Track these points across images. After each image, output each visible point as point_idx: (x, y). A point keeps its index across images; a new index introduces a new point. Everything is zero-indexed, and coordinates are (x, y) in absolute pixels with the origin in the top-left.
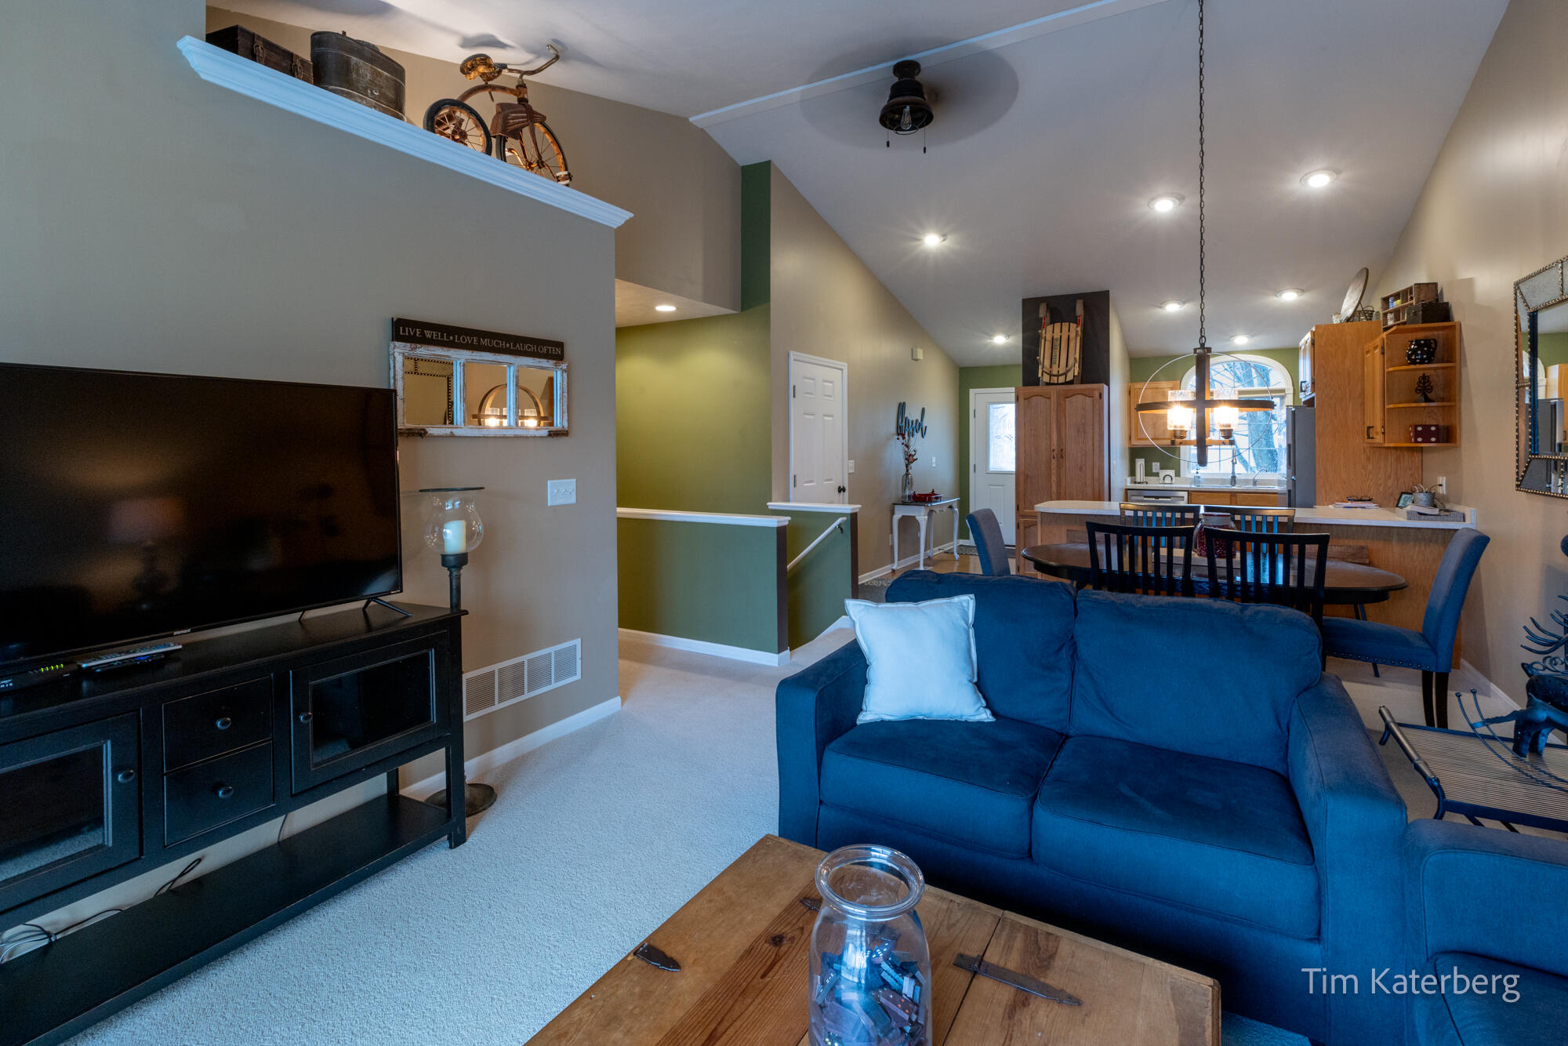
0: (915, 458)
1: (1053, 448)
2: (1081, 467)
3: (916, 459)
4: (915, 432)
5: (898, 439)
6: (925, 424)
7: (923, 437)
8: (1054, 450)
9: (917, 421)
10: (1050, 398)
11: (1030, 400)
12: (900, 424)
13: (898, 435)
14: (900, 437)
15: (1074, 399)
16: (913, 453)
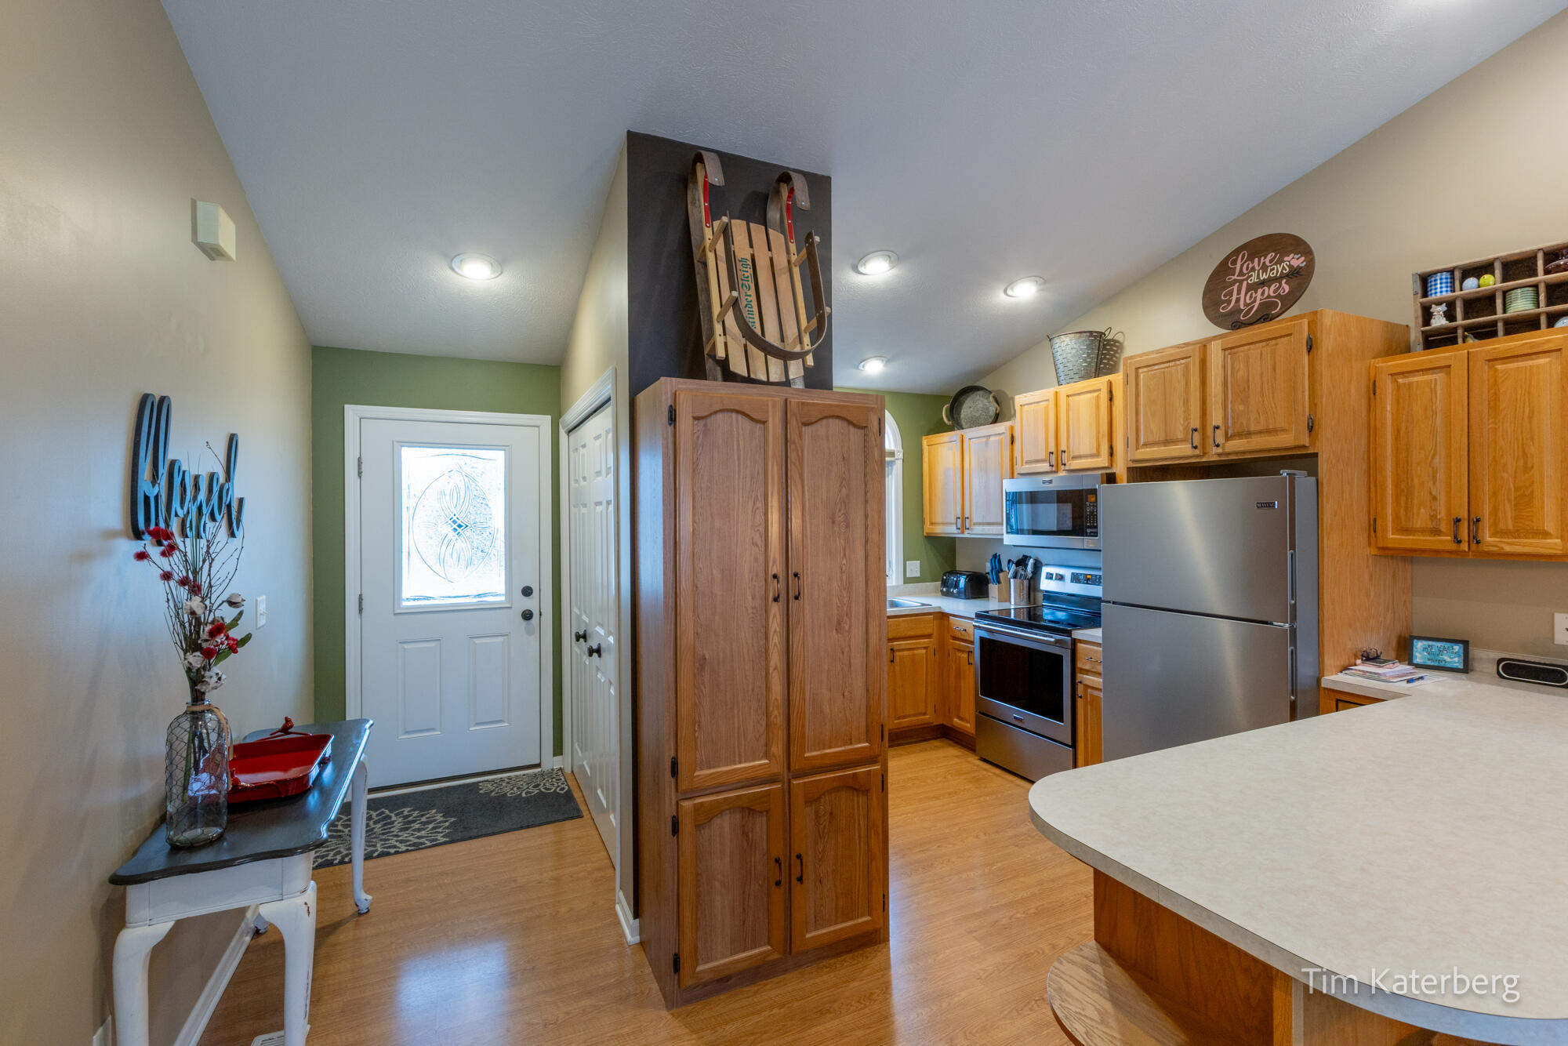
0: (236, 633)
1: (773, 570)
2: (839, 623)
3: (247, 639)
4: (206, 518)
5: (142, 556)
6: (238, 490)
7: (232, 535)
8: (775, 576)
9: (212, 476)
10: (764, 422)
11: (709, 421)
12: (145, 486)
13: (138, 535)
14: (148, 544)
15: (820, 428)
16: (227, 614)
